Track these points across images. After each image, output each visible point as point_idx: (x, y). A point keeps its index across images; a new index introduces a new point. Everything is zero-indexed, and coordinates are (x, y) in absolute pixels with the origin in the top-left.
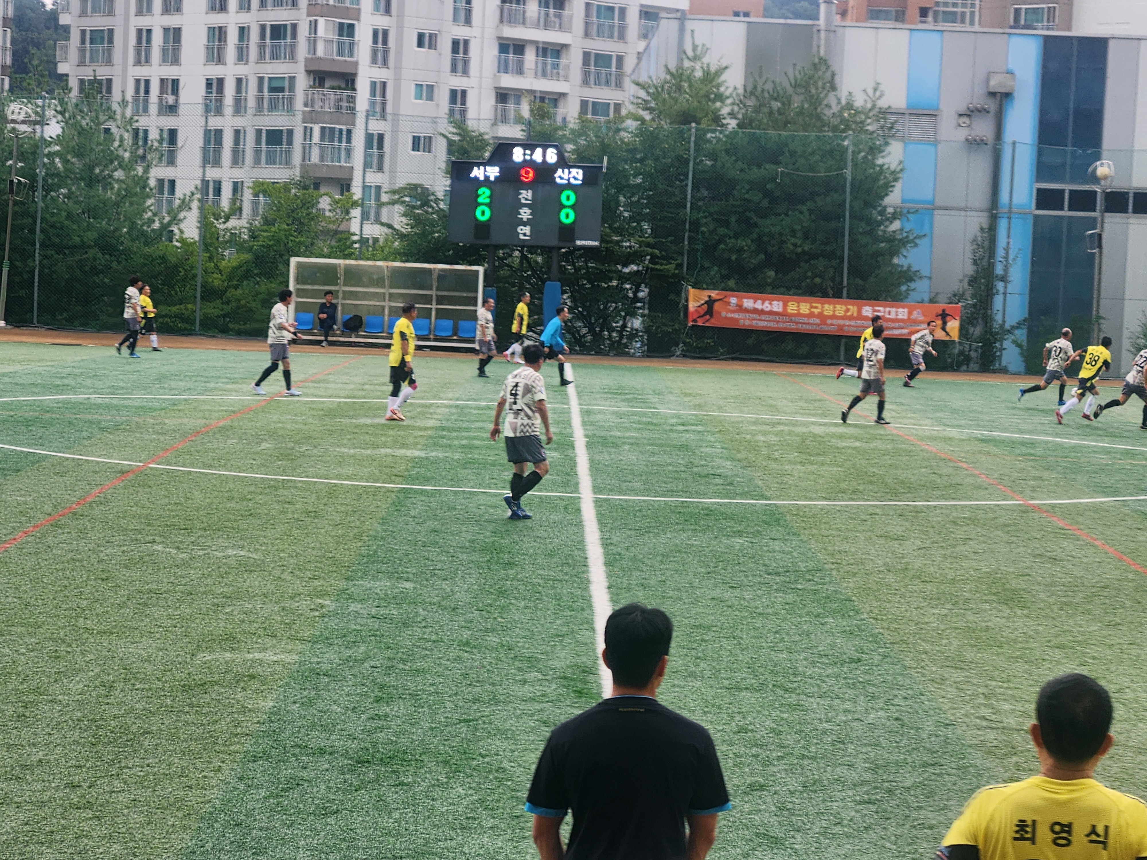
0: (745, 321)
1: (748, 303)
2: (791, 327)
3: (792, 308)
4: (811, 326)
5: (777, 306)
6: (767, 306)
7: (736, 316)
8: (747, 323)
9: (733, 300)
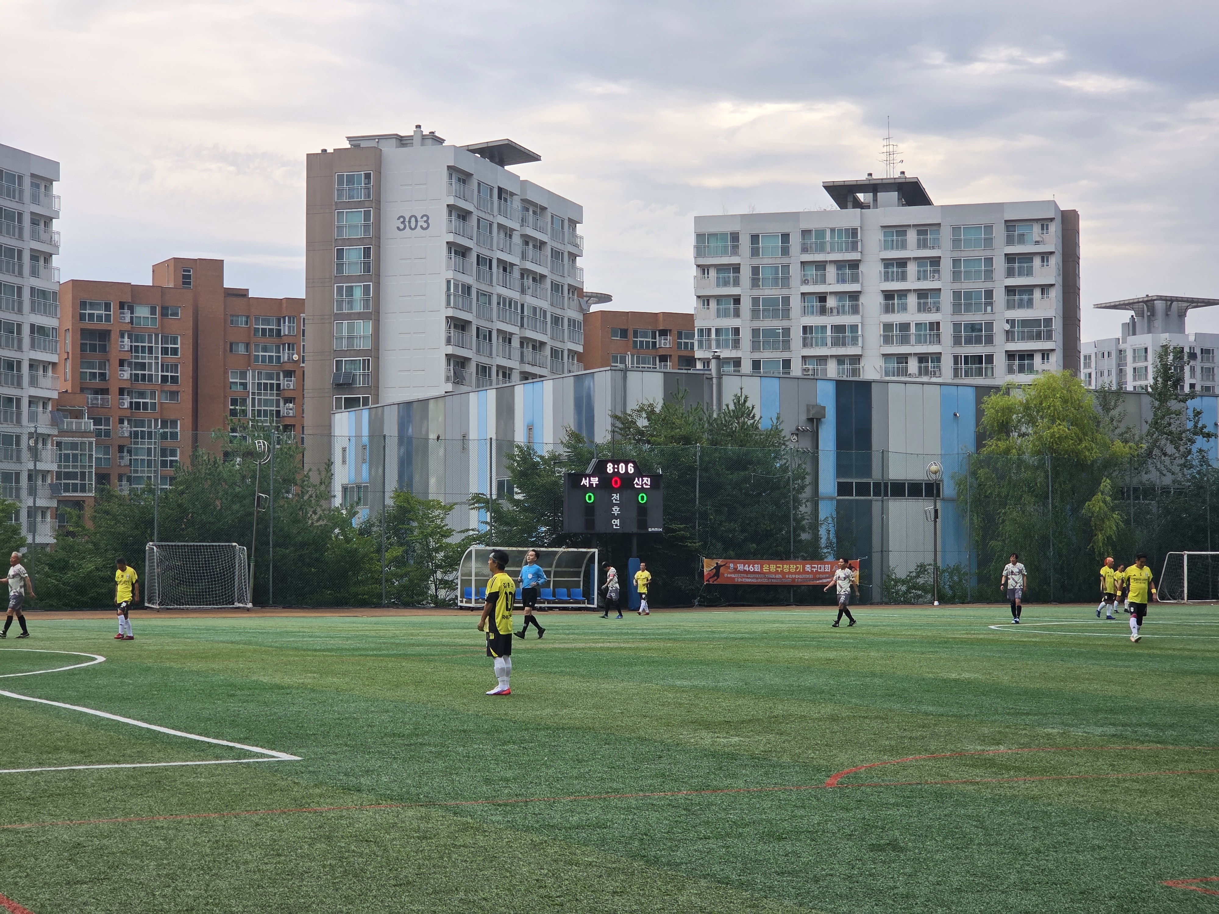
0: (739, 579)
1: (740, 567)
2: (765, 581)
3: (766, 568)
4: (777, 579)
5: (757, 568)
6: (751, 569)
7: (733, 576)
8: (740, 580)
9: (732, 565)
